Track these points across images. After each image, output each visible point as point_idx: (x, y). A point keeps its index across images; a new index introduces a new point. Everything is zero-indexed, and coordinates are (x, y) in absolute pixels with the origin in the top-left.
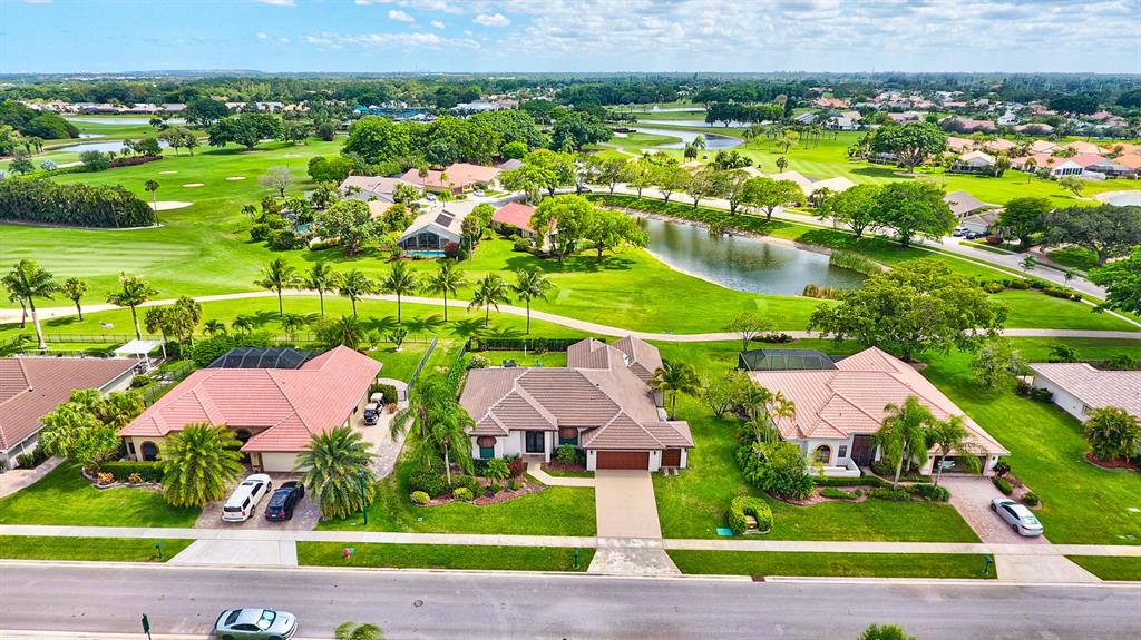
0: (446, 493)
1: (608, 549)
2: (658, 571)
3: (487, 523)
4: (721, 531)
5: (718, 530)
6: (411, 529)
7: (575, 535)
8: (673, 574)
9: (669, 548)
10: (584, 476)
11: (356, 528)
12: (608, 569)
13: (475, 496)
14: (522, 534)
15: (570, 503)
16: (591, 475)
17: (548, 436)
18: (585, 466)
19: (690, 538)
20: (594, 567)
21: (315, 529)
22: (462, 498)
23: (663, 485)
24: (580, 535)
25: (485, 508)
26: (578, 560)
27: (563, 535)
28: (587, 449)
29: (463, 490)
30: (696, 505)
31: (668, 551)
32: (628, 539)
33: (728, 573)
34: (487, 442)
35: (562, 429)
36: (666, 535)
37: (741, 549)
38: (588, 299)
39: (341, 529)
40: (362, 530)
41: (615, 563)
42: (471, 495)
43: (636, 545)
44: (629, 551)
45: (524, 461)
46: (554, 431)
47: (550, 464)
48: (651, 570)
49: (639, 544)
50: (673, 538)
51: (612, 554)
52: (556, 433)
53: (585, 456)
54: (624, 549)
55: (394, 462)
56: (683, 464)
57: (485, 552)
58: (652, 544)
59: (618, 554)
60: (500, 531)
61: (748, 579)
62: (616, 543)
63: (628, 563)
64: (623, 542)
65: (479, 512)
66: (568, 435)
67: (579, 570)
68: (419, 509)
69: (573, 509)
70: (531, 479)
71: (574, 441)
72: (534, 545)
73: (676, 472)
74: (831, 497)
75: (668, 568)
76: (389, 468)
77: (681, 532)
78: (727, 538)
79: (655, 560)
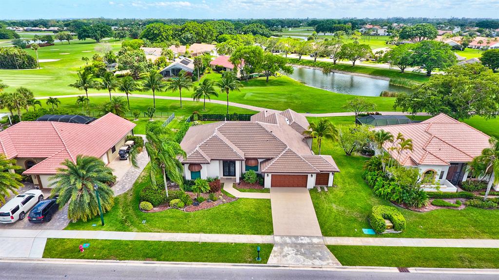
0: (164, 203)
1: (283, 245)
2: (324, 263)
3: (192, 224)
4: (366, 231)
5: (364, 230)
6: (136, 229)
7: (258, 234)
8: (335, 266)
9: (329, 243)
10: (262, 192)
11: (95, 229)
12: (284, 262)
13: (185, 205)
14: (218, 233)
15: (253, 210)
16: (268, 191)
17: (238, 164)
18: (263, 185)
19: (344, 236)
20: (272, 260)
21: (65, 229)
22: (176, 207)
23: (318, 198)
24: (260, 234)
25: (192, 214)
26: (260, 254)
27: (248, 234)
28: (264, 173)
29: (177, 200)
30: (344, 211)
31: (329, 247)
32: (297, 237)
33: (378, 265)
34: (195, 168)
35: (247, 159)
36: (325, 233)
37: (384, 245)
38: (262, 97)
39: (84, 229)
40: (100, 230)
41: (289, 257)
42: (182, 204)
43: (303, 242)
44: (298, 246)
45: (221, 182)
46: (242, 160)
47: (239, 184)
48: (317, 262)
49: (306, 241)
50: (331, 236)
51: (286, 249)
52: (244, 162)
53: (264, 179)
54: (294, 245)
55: (134, 182)
56: (330, 184)
57: (189, 247)
58: (315, 241)
59: (290, 248)
60: (202, 230)
61: (395, 270)
62: (288, 240)
63: (299, 256)
64: (293, 239)
65: (187, 216)
66: (251, 164)
67: (261, 263)
68: (144, 215)
69: (255, 214)
70: (226, 193)
71: (256, 168)
72: (226, 242)
73: (326, 189)
74: (439, 206)
75: (330, 261)
76: (129, 186)
77: (337, 231)
78: (371, 236)
79: (319, 254)
